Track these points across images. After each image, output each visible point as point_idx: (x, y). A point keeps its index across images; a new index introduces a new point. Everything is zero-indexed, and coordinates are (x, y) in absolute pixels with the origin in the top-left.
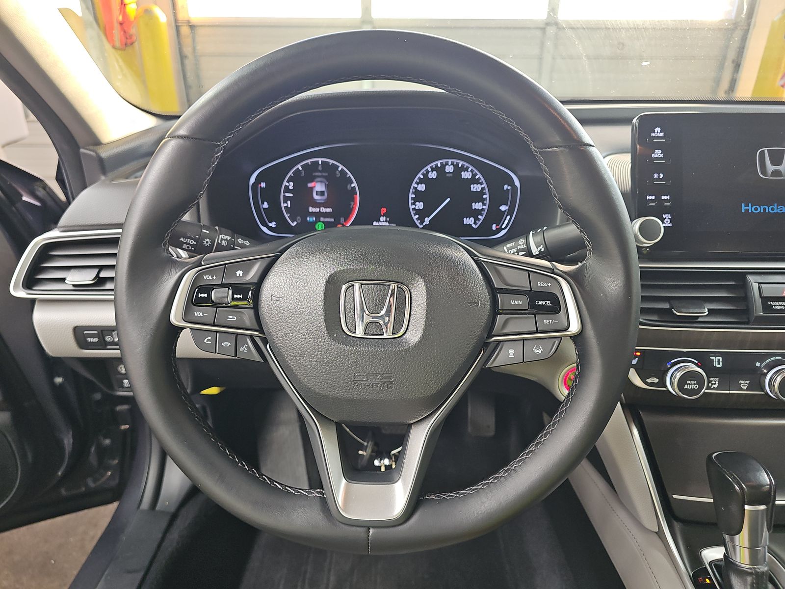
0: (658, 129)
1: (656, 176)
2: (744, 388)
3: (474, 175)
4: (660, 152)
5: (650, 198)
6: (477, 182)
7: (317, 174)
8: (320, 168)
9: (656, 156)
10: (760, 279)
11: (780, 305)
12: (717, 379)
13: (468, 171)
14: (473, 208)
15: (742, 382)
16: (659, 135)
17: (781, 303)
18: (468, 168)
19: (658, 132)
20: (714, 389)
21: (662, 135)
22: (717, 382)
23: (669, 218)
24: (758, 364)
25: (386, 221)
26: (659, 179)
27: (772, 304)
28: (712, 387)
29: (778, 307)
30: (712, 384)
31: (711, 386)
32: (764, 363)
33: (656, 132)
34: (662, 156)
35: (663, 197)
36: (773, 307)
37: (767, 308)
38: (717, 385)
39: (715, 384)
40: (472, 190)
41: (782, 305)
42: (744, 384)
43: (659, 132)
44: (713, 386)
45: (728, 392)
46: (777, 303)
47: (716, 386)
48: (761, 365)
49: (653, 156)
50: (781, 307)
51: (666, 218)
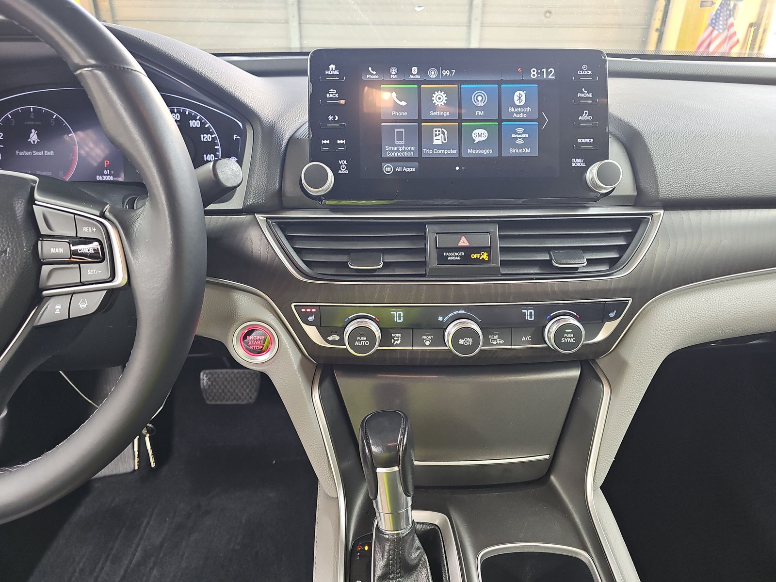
0: (332, 67)
1: (331, 118)
2: (427, 343)
3: (203, 124)
4: (335, 92)
5: (325, 142)
6: (207, 131)
7: (29, 123)
8: (32, 116)
9: (331, 96)
10: (437, 228)
11: (456, 256)
12: (400, 335)
13: (196, 120)
14: (205, 160)
15: (425, 337)
16: (333, 73)
17: (457, 254)
18: (195, 116)
19: (332, 70)
20: (397, 345)
21: (337, 72)
22: (400, 338)
23: (345, 164)
24: (440, 319)
25: (110, 174)
26: (334, 121)
27: (447, 254)
28: (395, 344)
29: (454, 258)
30: (395, 340)
31: (394, 342)
32: (447, 318)
33: (331, 69)
34: (337, 96)
35: (339, 142)
36: (449, 258)
37: (442, 259)
38: (400, 341)
39: (397, 340)
40: (202, 140)
41: (458, 256)
42: (427, 339)
43: (334, 69)
44: (396, 342)
45: (411, 348)
46: (453, 254)
47: (398, 342)
48: (443, 319)
49: (328, 96)
50: (457, 258)
51: (342, 164)
